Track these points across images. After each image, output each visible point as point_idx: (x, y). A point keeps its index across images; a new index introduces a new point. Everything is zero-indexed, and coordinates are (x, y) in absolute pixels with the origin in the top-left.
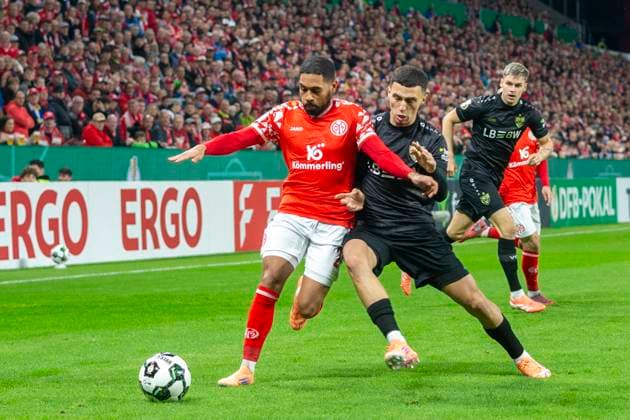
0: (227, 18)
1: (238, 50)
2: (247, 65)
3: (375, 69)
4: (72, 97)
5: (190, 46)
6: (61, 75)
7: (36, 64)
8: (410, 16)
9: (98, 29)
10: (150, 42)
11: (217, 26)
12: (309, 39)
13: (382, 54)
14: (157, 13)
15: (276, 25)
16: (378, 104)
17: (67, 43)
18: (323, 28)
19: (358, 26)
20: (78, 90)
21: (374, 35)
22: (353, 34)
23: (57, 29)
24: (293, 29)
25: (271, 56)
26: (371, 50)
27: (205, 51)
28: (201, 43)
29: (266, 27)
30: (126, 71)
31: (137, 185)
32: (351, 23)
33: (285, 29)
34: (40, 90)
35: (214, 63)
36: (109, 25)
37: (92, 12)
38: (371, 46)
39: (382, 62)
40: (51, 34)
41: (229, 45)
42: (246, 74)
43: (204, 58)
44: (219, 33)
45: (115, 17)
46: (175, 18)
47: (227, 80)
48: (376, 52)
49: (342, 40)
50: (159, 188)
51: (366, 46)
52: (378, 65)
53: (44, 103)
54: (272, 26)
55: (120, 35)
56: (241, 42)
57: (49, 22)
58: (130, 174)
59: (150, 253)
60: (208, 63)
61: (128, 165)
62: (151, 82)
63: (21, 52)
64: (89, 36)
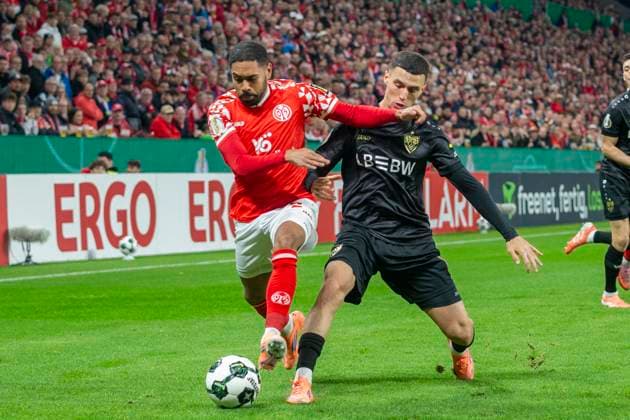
0: (295, 11)
1: (306, 43)
2: (315, 58)
3: (443, 63)
4: (140, 89)
5: (258, 38)
6: (130, 67)
7: (104, 56)
8: (476, 9)
9: (166, 21)
10: (218, 34)
11: (285, 19)
12: (377, 32)
13: (449, 47)
14: (225, 6)
15: (344, 19)
16: (444, 98)
17: (136, 35)
18: (390, 21)
19: (425, 20)
20: (146, 83)
21: (441, 27)
22: (420, 27)
23: (126, 21)
24: (360, 21)
25: (338, 49)
26: (438, 43)
27: (273, 44)
28: (269, 36)
29: (333, 20)
30: (194, 64)
31: (205, 177)
32: (418, 17)
33: (352, 22)
34: (109, 82)
35: (282, 56)
36: (178, 18)
37: (160, 5)
38: (437, 39)
39: (449, 55)
40: (119, 27)
41: (297, 38)
42: (314, 67)
43: (271, 51)
44: (286, 26)
45: (182, 10)
46: (243, 11)
47: (294, 72)
48: (442, 45)
49: (409, 33)
50: (227, 180)
51: (433, 40)
52: (445, 59)
53: (112, 96)
54: (340, 20)
55: (188, 28)
56: (309, 35)
57: (118, 14)
58: (198, 166)
59: (218, 244)
60: (276, 56)
61: (197, 156)
62: (219, 74)
63: (90, 44)
64: (157, 29)
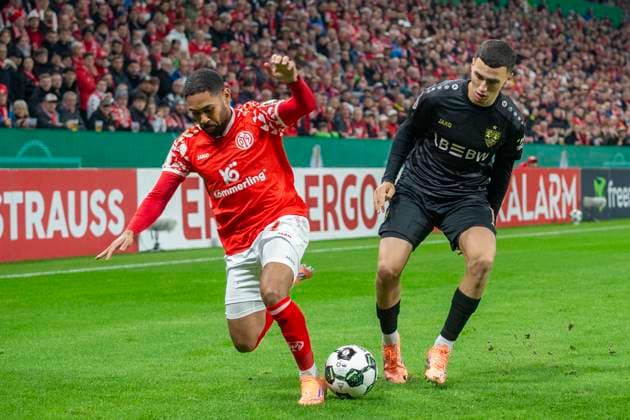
0: (403, 19)
1: (413, 49)
2: (421, 63)
3: (539, 67)
4: (261, 90)
5: (368, 45)
6: (251, 70)
7: (227, 60)
8: (571, 18)
9: (284, 28)
10: (332, 40)
11: (394, 26)
12: (478, 39)
13: (545, 53)
14: (339, 14)
15: (448, 26)
16: (541, 100)
17: (257, 41)
18: (491, 29)
19: (523, 28)
20: (265, 85)
21: (538, 34)
22: (519, 34)
23: (248, 28)
24: (463, 29)
25: (443, 54)
26: (534, 49)
27: (382, 49)
28: (379, 42)
29: (438, 27)
30: (310, 67)
31: (321, 172)
32: (517, 25)
33: (456, 29)
34: (231, 84)
35: (391, 61)
36: (295, 25)
37: (279, 13)
38: (534, 46)
39: (545, 60)
40: (241, 33)
41: (404, 44)
42: (421, 70)
43: (381, 55)
44: (394, 32)
45: (299, 18)
46: (355, 19)
47: (403, 75)
48: (539, 51)
49: (508, 40)
50: (340, 174)
51: (530, 46)
52: (541, 63)
53: (236, 96)
54: (444, 27)
55: (305, 34)
56: (416, 41)
57: (240, 21)
58: (313, 161)
59: (331, 234)
60: (385, 60)
61: (311, 153)
62: (333, 77)
63: (214, 49)
64: (276, 35)
